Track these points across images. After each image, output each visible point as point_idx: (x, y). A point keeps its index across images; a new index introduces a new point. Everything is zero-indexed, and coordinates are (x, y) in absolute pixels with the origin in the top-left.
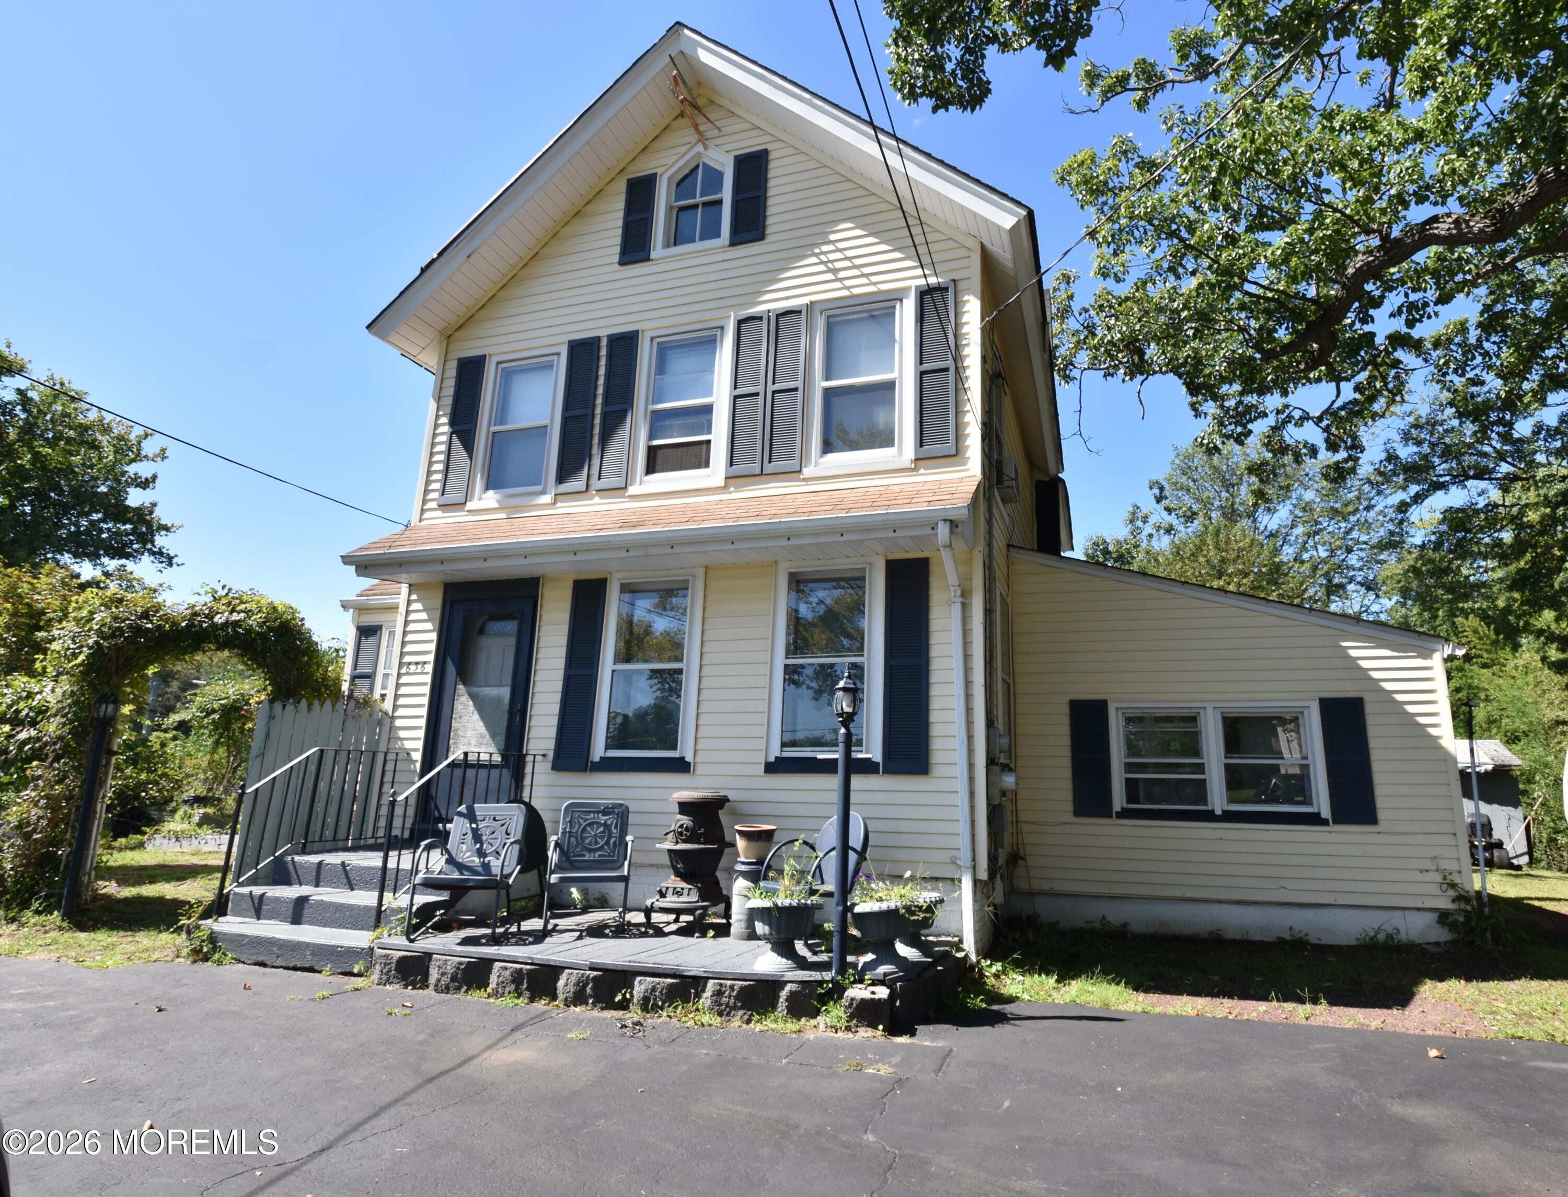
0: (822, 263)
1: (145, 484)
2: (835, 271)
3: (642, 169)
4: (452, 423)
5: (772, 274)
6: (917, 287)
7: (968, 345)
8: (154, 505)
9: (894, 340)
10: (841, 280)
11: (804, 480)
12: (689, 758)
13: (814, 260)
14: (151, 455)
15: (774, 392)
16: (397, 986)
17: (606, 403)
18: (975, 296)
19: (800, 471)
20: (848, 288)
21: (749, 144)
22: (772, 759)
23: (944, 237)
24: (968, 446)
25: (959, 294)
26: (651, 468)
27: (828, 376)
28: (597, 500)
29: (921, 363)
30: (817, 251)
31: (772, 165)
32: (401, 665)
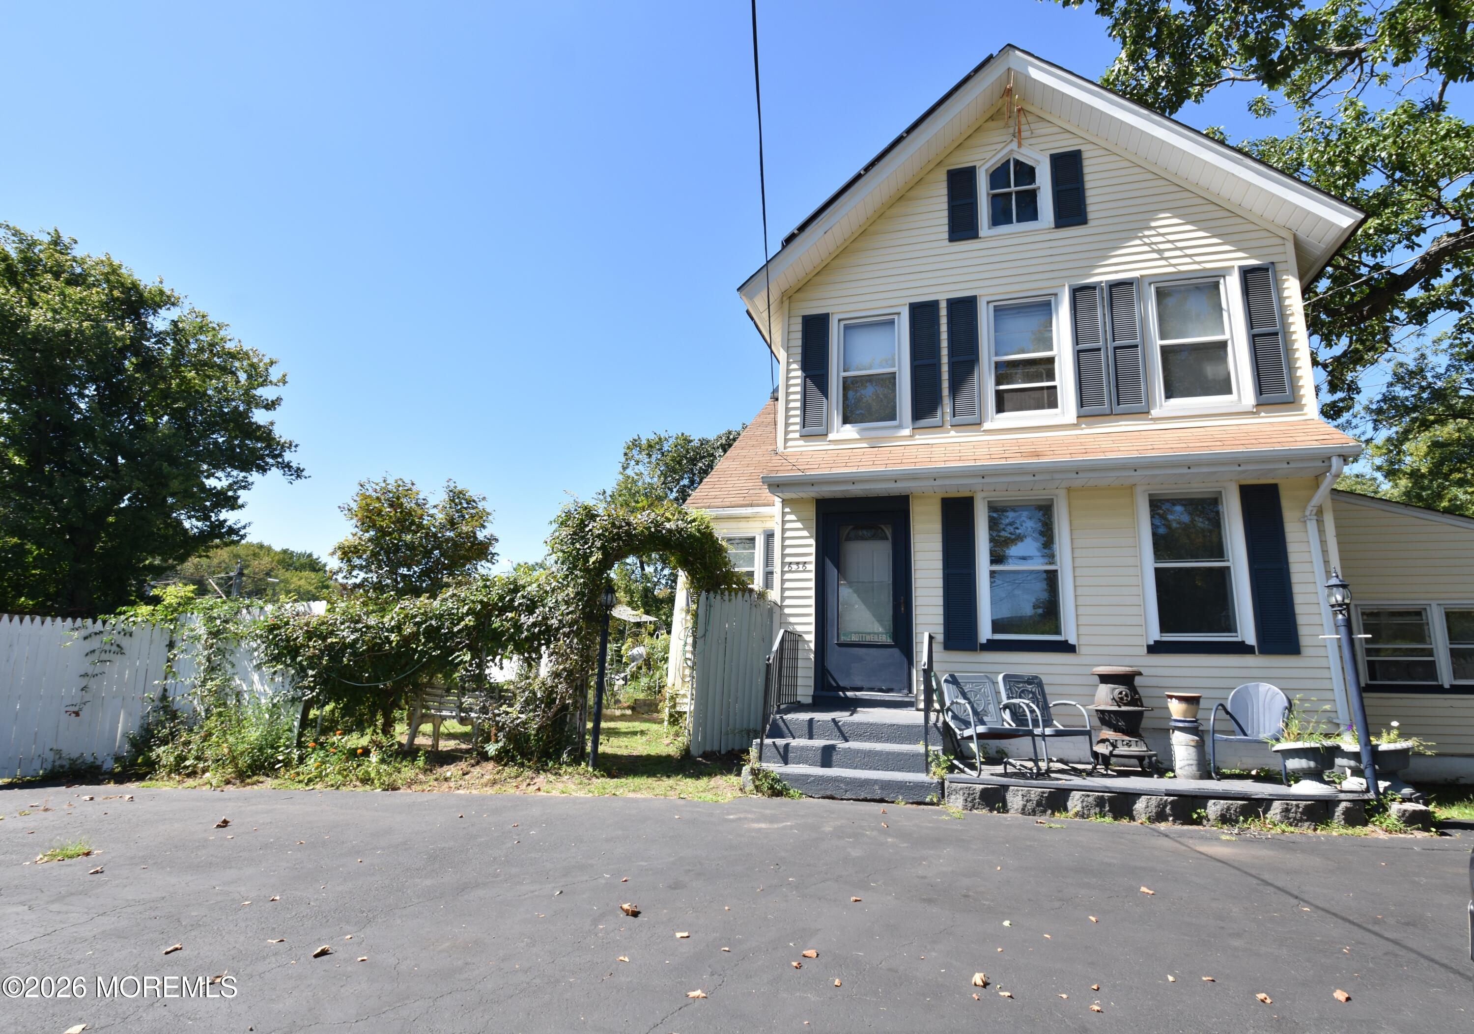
0: (1145, 244)
1: (271, 406)
2: (1159, 251)
3: (962, 161)
4: (804, 368)
5: (1103, 253)
6: (1240, 268)
7: (1292, 314)
8: (272, 424)
9: (1221, 309)
10: (1166, 259)
11: (1152, 419)
12: (1072, 641)
13: (1138, 242)
14: (275, 380)
15: (1115, 348)
16: (984, 811)
17: (951, 355)
18: (1293, 276)
19: (1148, 413)
20: (1174, 265)
21: (1065, 145)
22: (1152, 643)
23: (1258, 228)
24: (1303, 396)
25: (1278, 274)
26: (1000, 409)
27: (1163, 337)
28: (953, 433)
29: (1252, 328)
30: (1140, 235)
31: (1086, 163)
32: (783, 564)
